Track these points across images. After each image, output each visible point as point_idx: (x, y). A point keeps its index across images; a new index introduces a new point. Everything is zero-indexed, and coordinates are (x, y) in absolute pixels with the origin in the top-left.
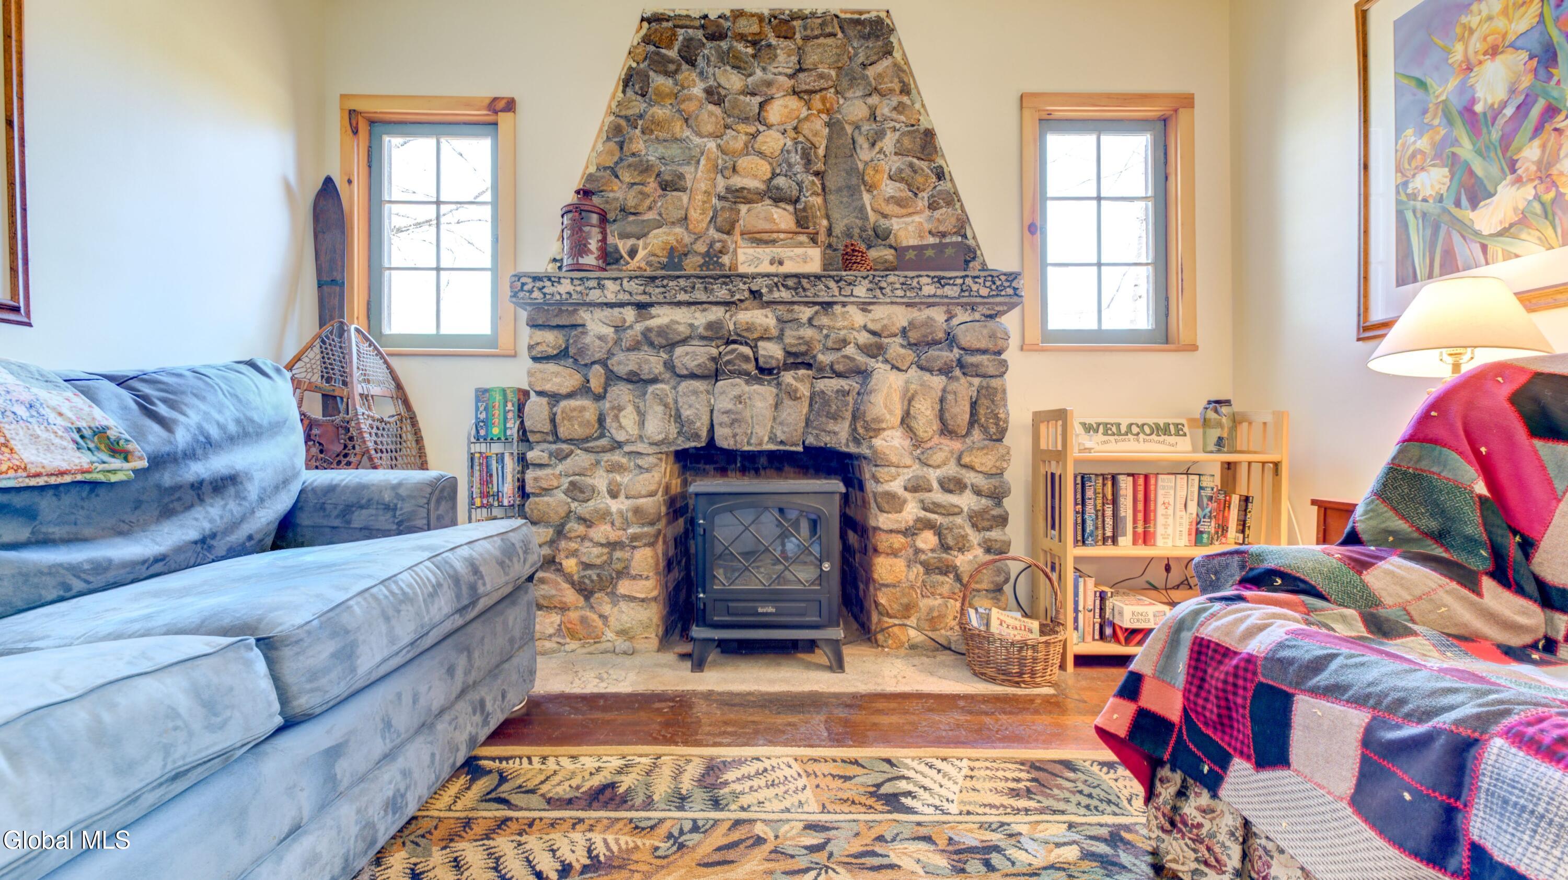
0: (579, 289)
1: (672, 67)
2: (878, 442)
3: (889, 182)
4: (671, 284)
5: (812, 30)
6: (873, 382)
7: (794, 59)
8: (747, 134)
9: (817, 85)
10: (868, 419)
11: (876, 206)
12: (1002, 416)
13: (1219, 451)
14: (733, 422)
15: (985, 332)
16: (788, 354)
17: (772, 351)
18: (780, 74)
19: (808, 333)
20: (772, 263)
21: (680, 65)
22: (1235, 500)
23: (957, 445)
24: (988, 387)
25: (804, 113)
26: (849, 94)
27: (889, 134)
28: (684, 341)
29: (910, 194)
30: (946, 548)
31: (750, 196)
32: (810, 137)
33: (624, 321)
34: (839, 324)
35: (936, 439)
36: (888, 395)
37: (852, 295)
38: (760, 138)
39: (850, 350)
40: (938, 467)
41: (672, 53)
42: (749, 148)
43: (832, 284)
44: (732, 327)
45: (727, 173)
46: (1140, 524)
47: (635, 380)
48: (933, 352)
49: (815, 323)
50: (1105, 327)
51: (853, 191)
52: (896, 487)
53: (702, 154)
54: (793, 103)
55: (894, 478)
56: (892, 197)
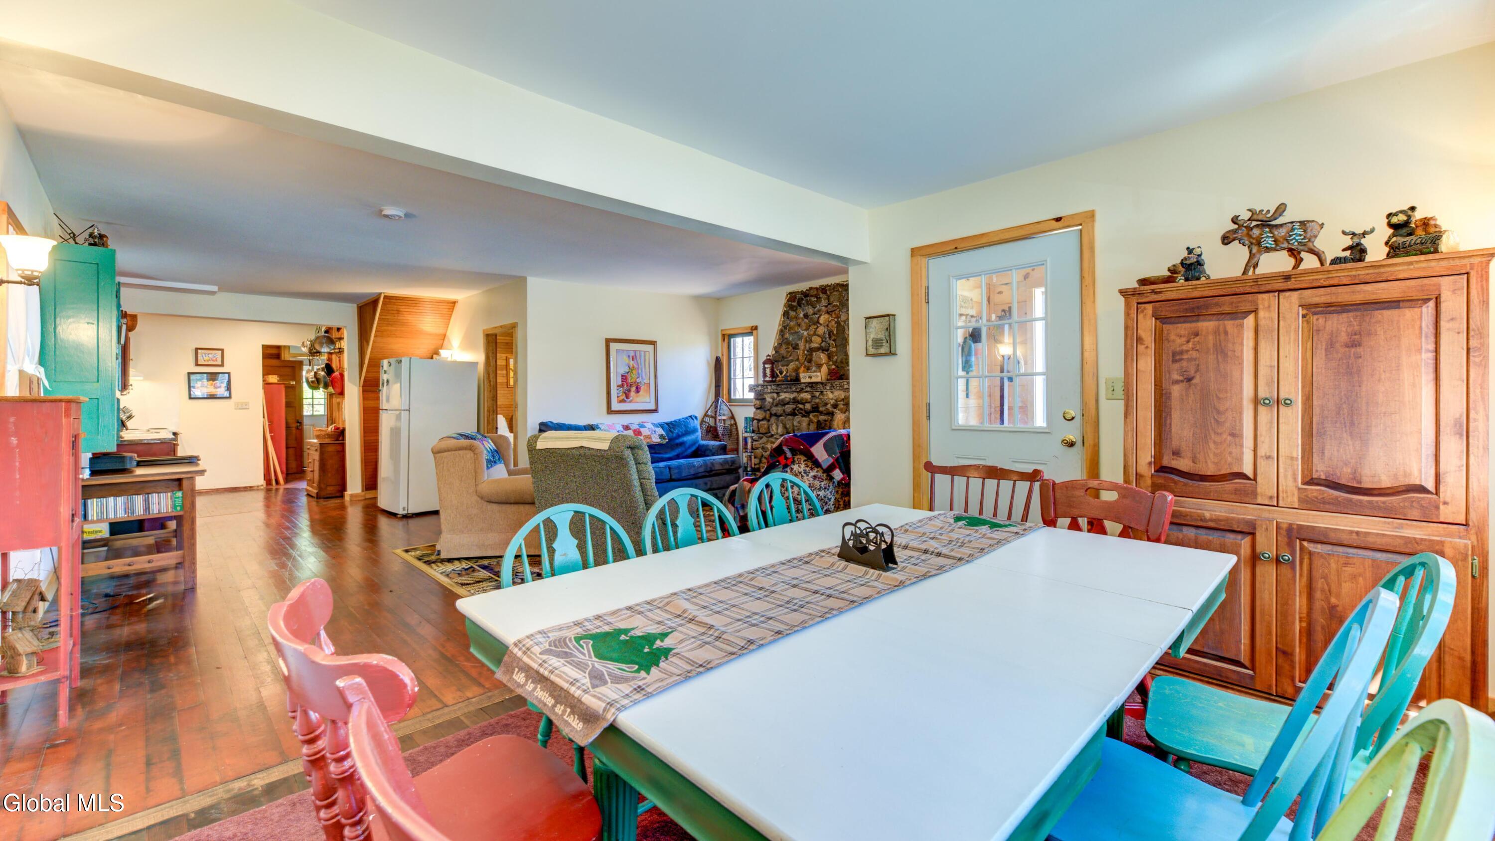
0: (766, 388)
1: (795, 309)
5: (832, 290)
7: (827, 300)
8: (814, 328)
9: (832, 309)
14: (798, 429)
16: (813, 408)
17: (809, 407)
18: (823, 307)
19: (818, 401)
20: (809, 377)
25: (830, 319)
28: (787, 404)
31: (816, 350)
32: (832, 327)
33: (775, 397)
34: (826, 397)
36: (838, 423)
38: (818, 330)
39: (829, 406)
41: (795, 304)
42: (815, 334)
44: (799, 399)
45: (809, 342)
47: (776, 415)
49: (820, 398)
53: (803, 336)
54: (827, 316)
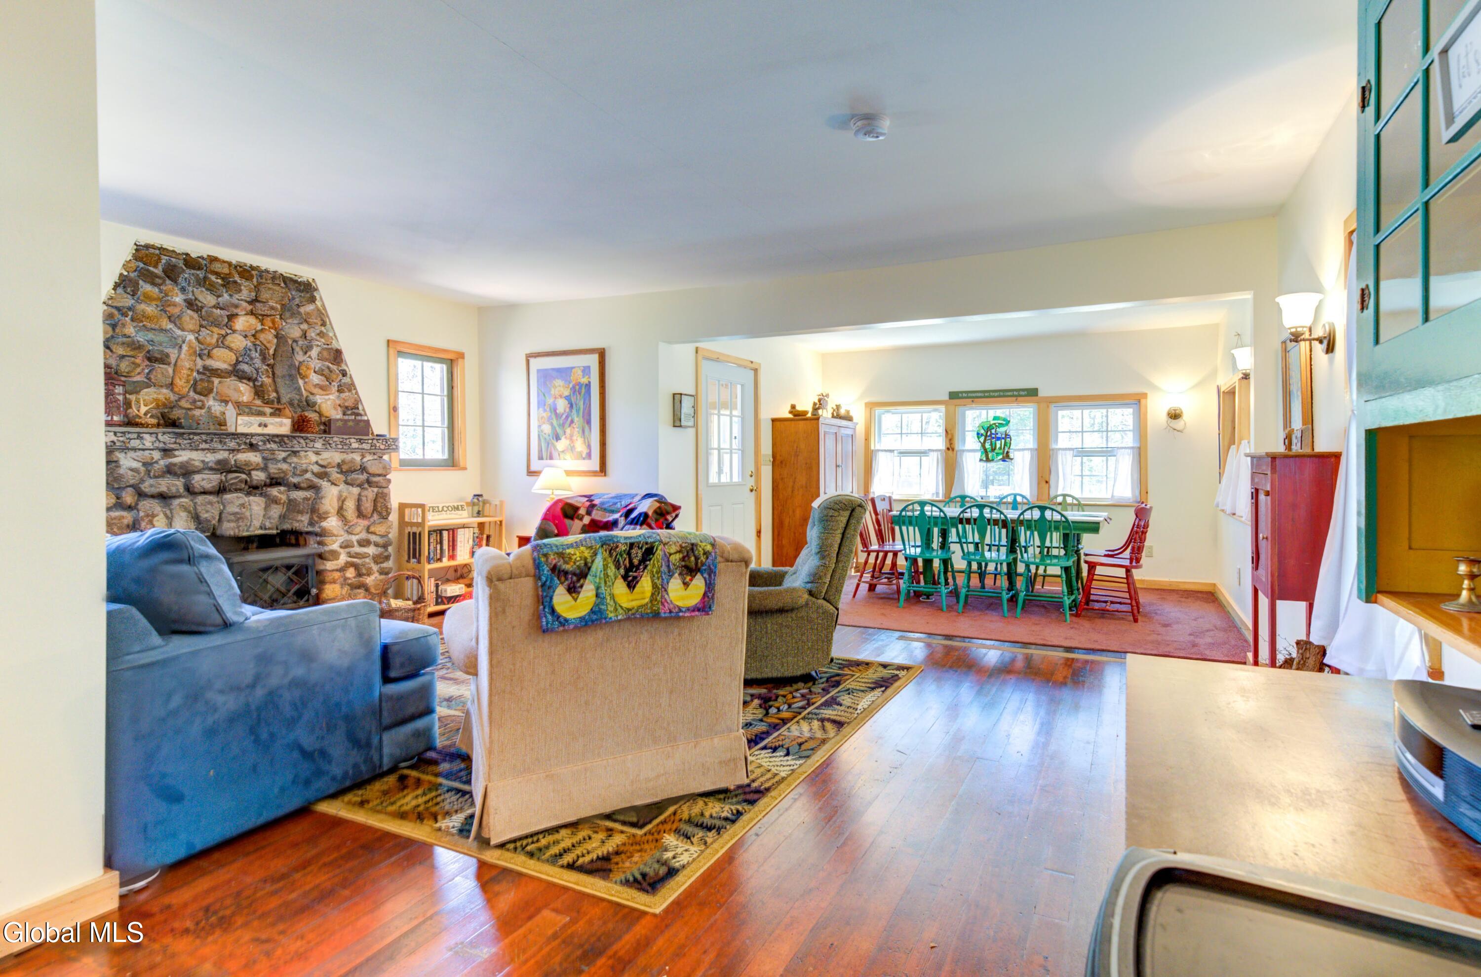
0: (121, 439)
1: (158, 281)
2: (324, 524)
3: (314, 374)
4: (196, 438)
5: (266, 280)
6: (323, 493)
7: (254, 294)
8: (218, 334)
9: (269, 313)
10: (321, 512)
11: (307, 388)
12: (389, 507)
13: (478, 517)
14: (237, 520)
15: (381, 466)
16: (271, 478)
17: (259, 476)
18: (242, 300)
19: (285, 466)
20: (260, 425)
21: (164, 281)
22: (485, 536)
23: (365, 523)
24: (382, 493)
25: (259, 327)
26: (289, 321)
27: (315, 348)
28: (198, 472)
29: (328, 383)
30: (360, 575)
31: (223, 374)
32: (265, 342)
33: (153, 458)
34: (303, 462)
35: (355, 521)
36: (330, 499)
37: (313, 447)
38: (229, 338)
39: (308, 475)
40: (358, 534)
41: (158, 271)
42: (222, 342)
43: (302, 441)
44: (233, 462)
45: (205, 357)
46: (451, 551)
47: (164, 497)
48: (354, 476)
49: (289, 461)
50: (426, 457)
51: (292, 378)
52: (335, 547)
53: (184, 342)
54: (252, 320)
55: (335, 542)
56: (318, 384)
